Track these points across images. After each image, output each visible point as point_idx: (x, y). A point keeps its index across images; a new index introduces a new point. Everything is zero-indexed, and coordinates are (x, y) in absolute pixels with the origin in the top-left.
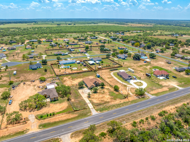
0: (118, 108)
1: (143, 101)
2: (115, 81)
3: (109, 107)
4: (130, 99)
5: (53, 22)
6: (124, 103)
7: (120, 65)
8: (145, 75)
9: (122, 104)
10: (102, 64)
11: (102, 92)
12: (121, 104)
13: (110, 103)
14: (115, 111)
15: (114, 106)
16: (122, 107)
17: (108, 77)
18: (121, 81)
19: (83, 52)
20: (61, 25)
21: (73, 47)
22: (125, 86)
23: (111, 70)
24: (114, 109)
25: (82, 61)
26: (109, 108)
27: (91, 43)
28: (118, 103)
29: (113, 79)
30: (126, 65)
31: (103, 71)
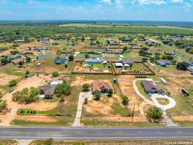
0: (110, 127)
1: (154, 126)
2: (133, 91)
3: (100, 122)
4: (136, 119)
5: (111, 23)
6: (124, 122)
7: (153, 72)
8: (181, 91)
9: (120, 123)
10: (131, 68)
11: (105, 100)
12: (117, 123)
13: (104, 118)
14: (102, 130)
15: (107, 122)
16: (117, 127)
17: (127, 84)
18: (140, 92)
19: (118, 53)
20: (117, 26)
21: (112, 46)
22: (141, 100)
23: (136, 77)
24: (105, 127)
25: (110, 62)
26: (98, 123)
27: (134, 45)
28: (114, 120)
29: (132, 88)
30: (162, 73)
31: (126, 76)
